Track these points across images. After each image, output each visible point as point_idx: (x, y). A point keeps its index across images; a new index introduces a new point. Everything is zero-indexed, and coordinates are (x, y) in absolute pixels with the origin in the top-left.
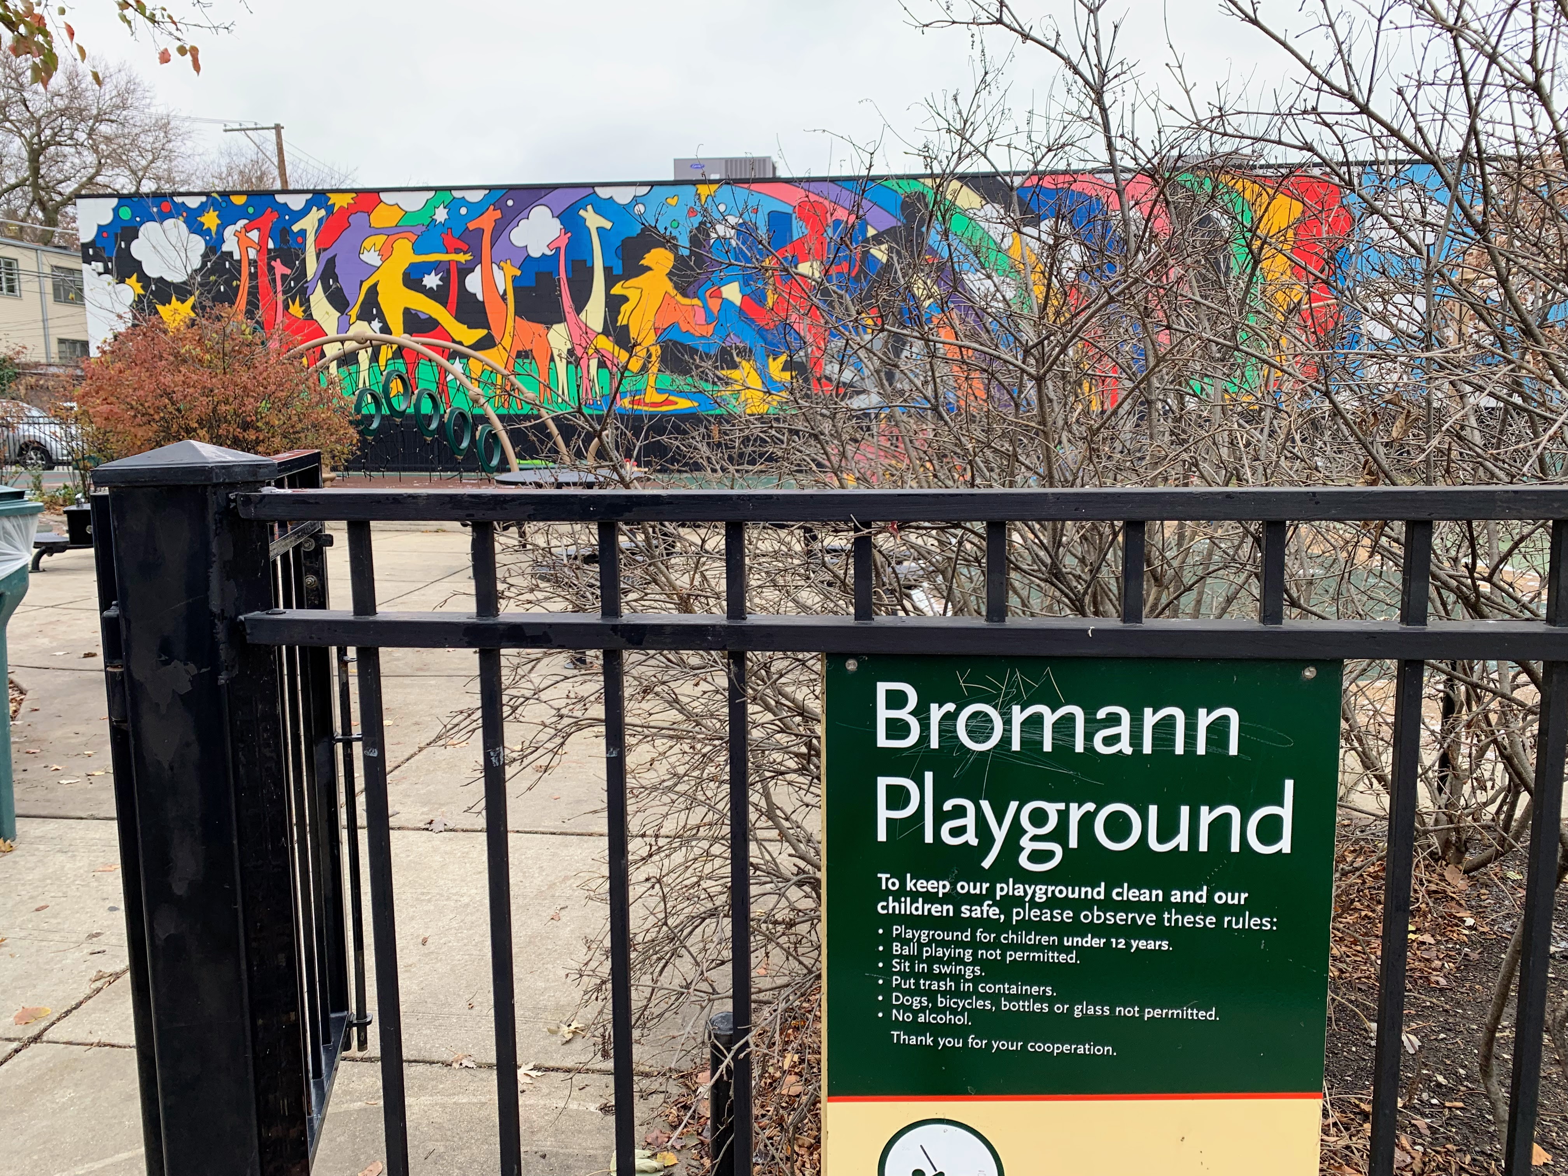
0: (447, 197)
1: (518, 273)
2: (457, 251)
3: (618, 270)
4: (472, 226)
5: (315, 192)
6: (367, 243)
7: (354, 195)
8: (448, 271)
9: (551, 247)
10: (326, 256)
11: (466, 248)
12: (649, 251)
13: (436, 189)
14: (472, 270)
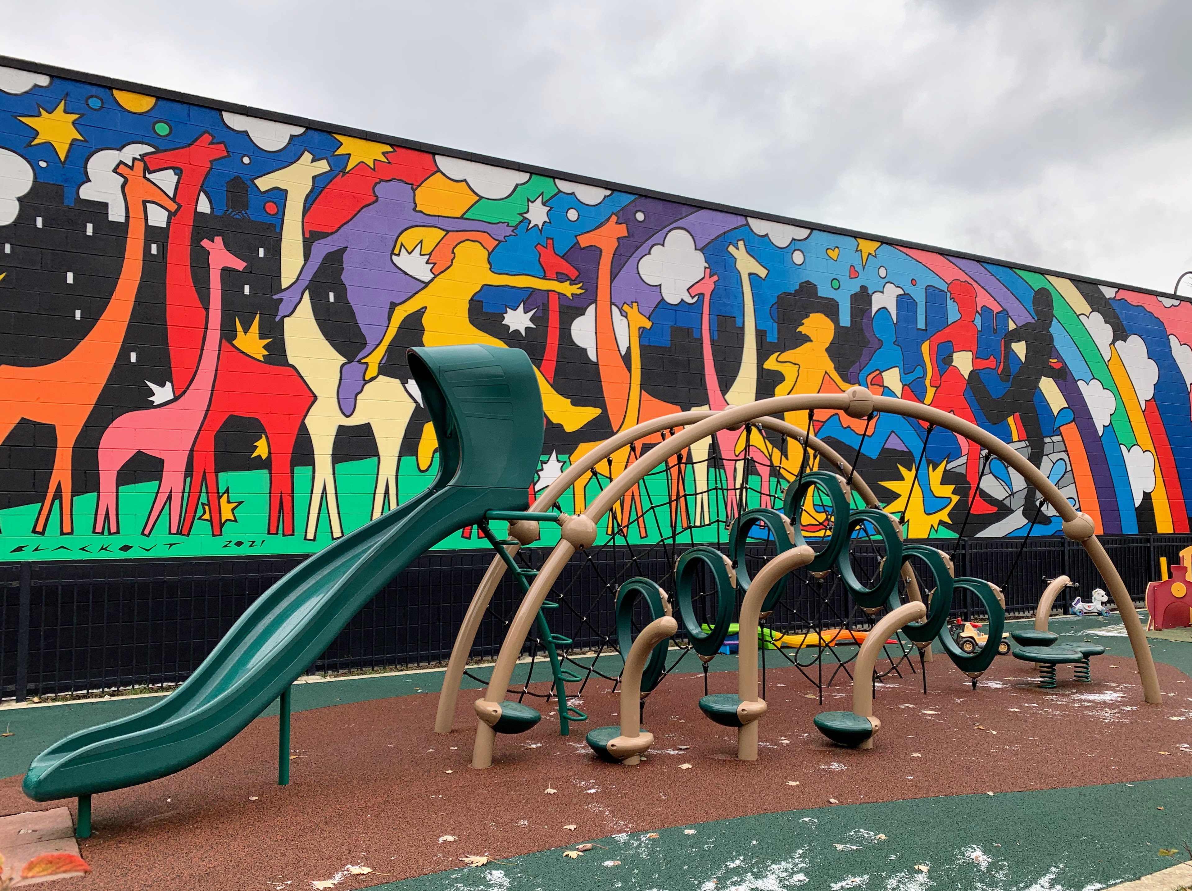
0: (547, 186)
1: (648, 324)
2: (561, 278)
3: (772, 337)
4: (584, 241)
5: (310, 126)
6: (409, 238)
7: (389, 149)
8: (545, 309)
9: (694, 291)
10: (321, 249)
11: (574, 274)
12: (807, 316)
13: (533, 171)
14: (581, 312)
